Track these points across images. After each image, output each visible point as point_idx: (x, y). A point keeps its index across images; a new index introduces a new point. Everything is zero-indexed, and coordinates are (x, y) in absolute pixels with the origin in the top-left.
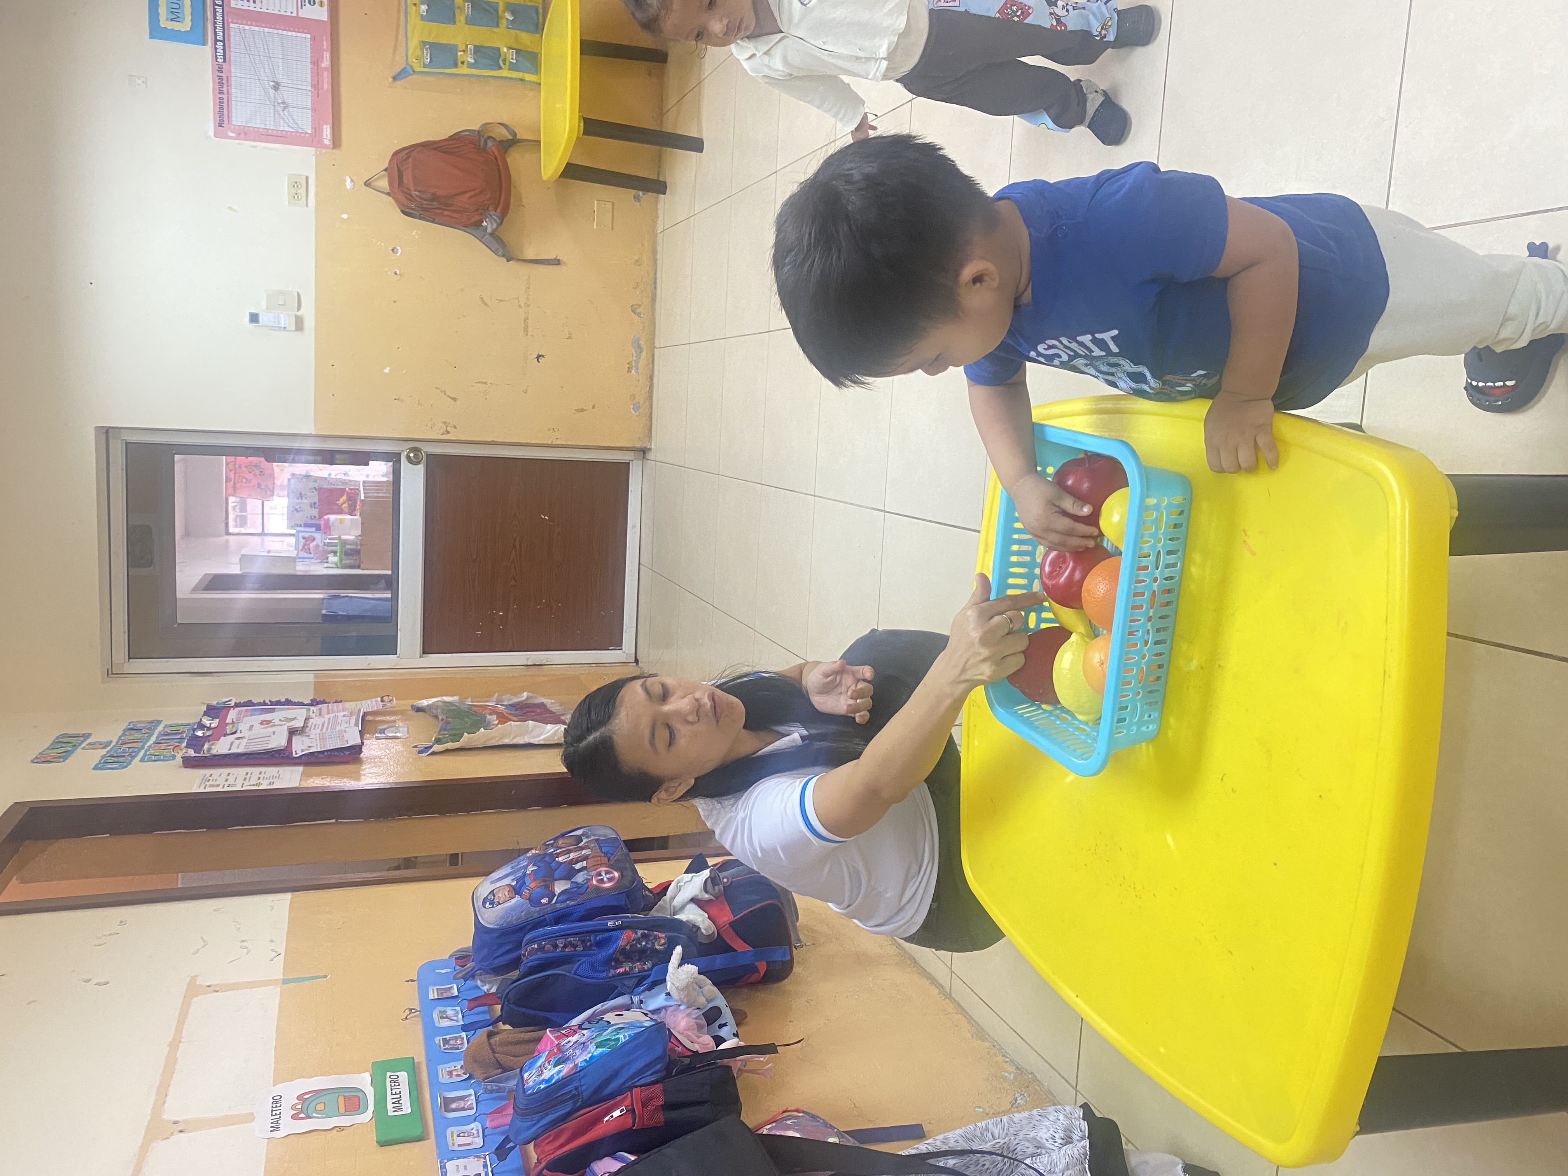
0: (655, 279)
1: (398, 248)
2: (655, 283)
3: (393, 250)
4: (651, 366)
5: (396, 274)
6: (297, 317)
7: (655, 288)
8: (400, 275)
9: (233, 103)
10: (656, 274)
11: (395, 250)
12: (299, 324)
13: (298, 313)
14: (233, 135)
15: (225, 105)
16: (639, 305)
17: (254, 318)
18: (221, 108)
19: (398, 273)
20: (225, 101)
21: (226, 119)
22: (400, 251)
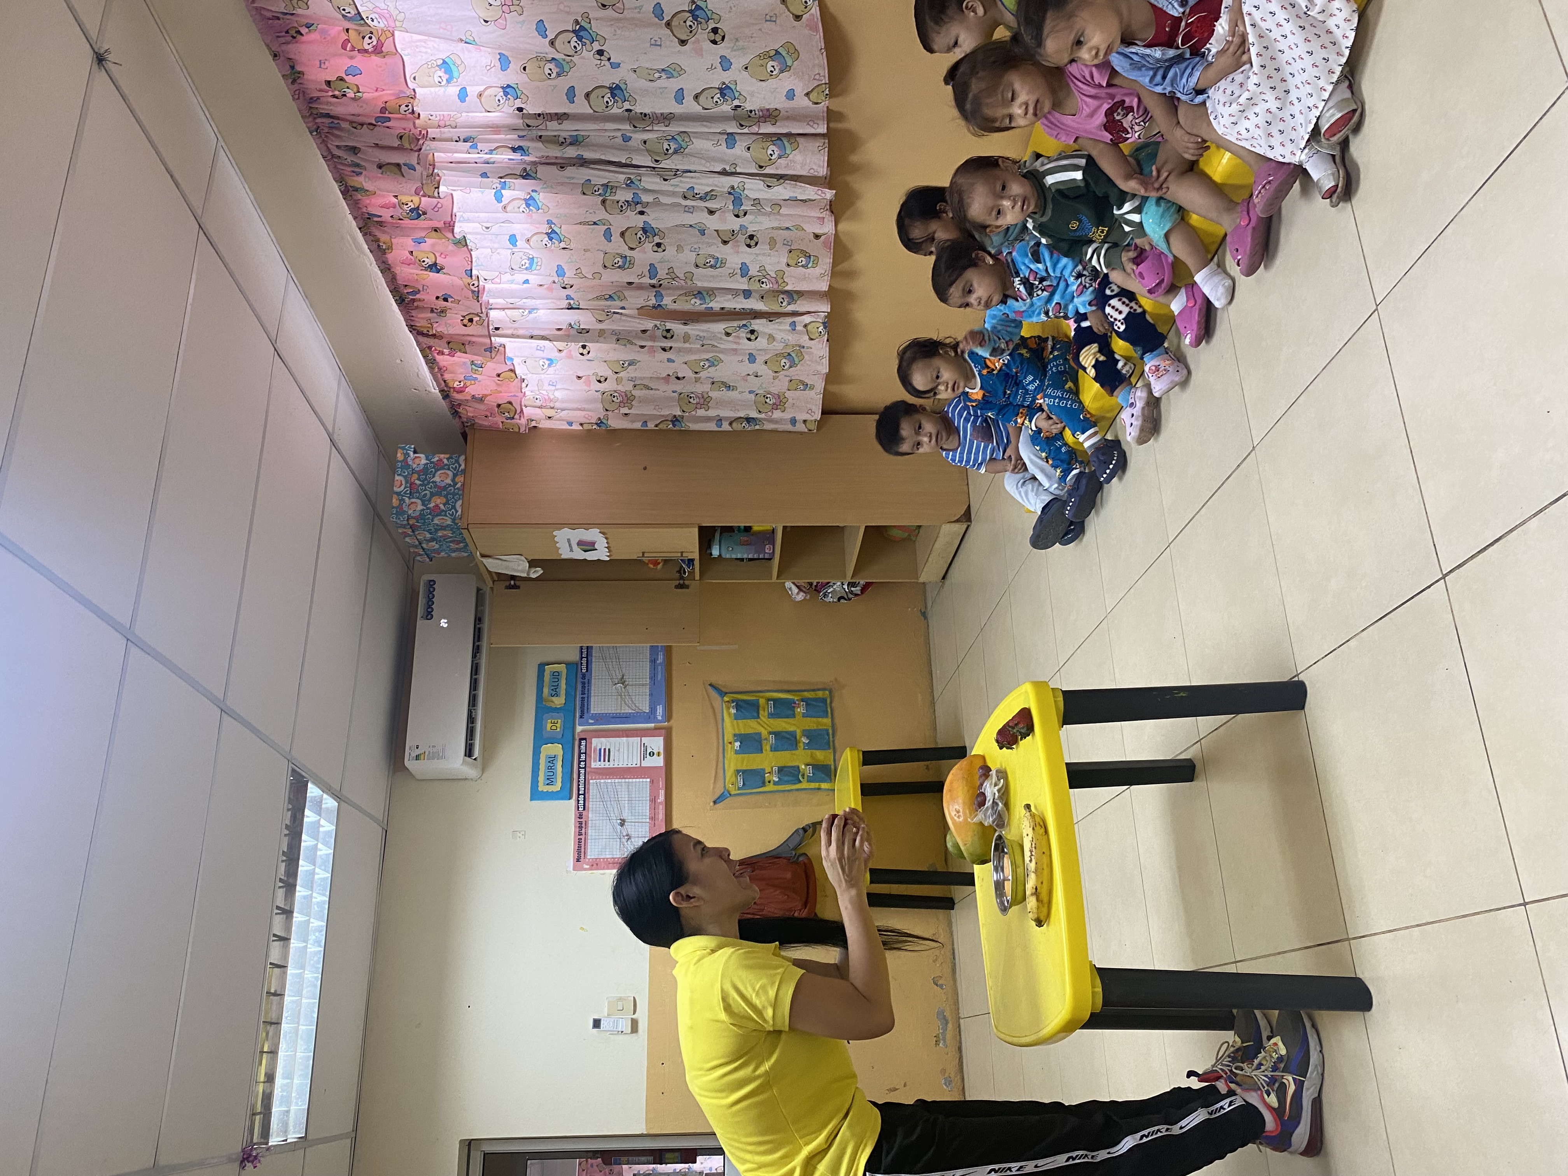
0: (953, 950)
2: (954, 953)
4: (958, 1037)
6: (632, 1020)
7: (954, 958)
9: (589, 841)
10: (953, 945)
12: (635, 1027)
13: (634, 1017)
14: (588, 867)
15: (583, 843)
16: (941, 977)
17: (597, 1024)
18: (580, 846)
20: (583, 841)
21: (582, 855)
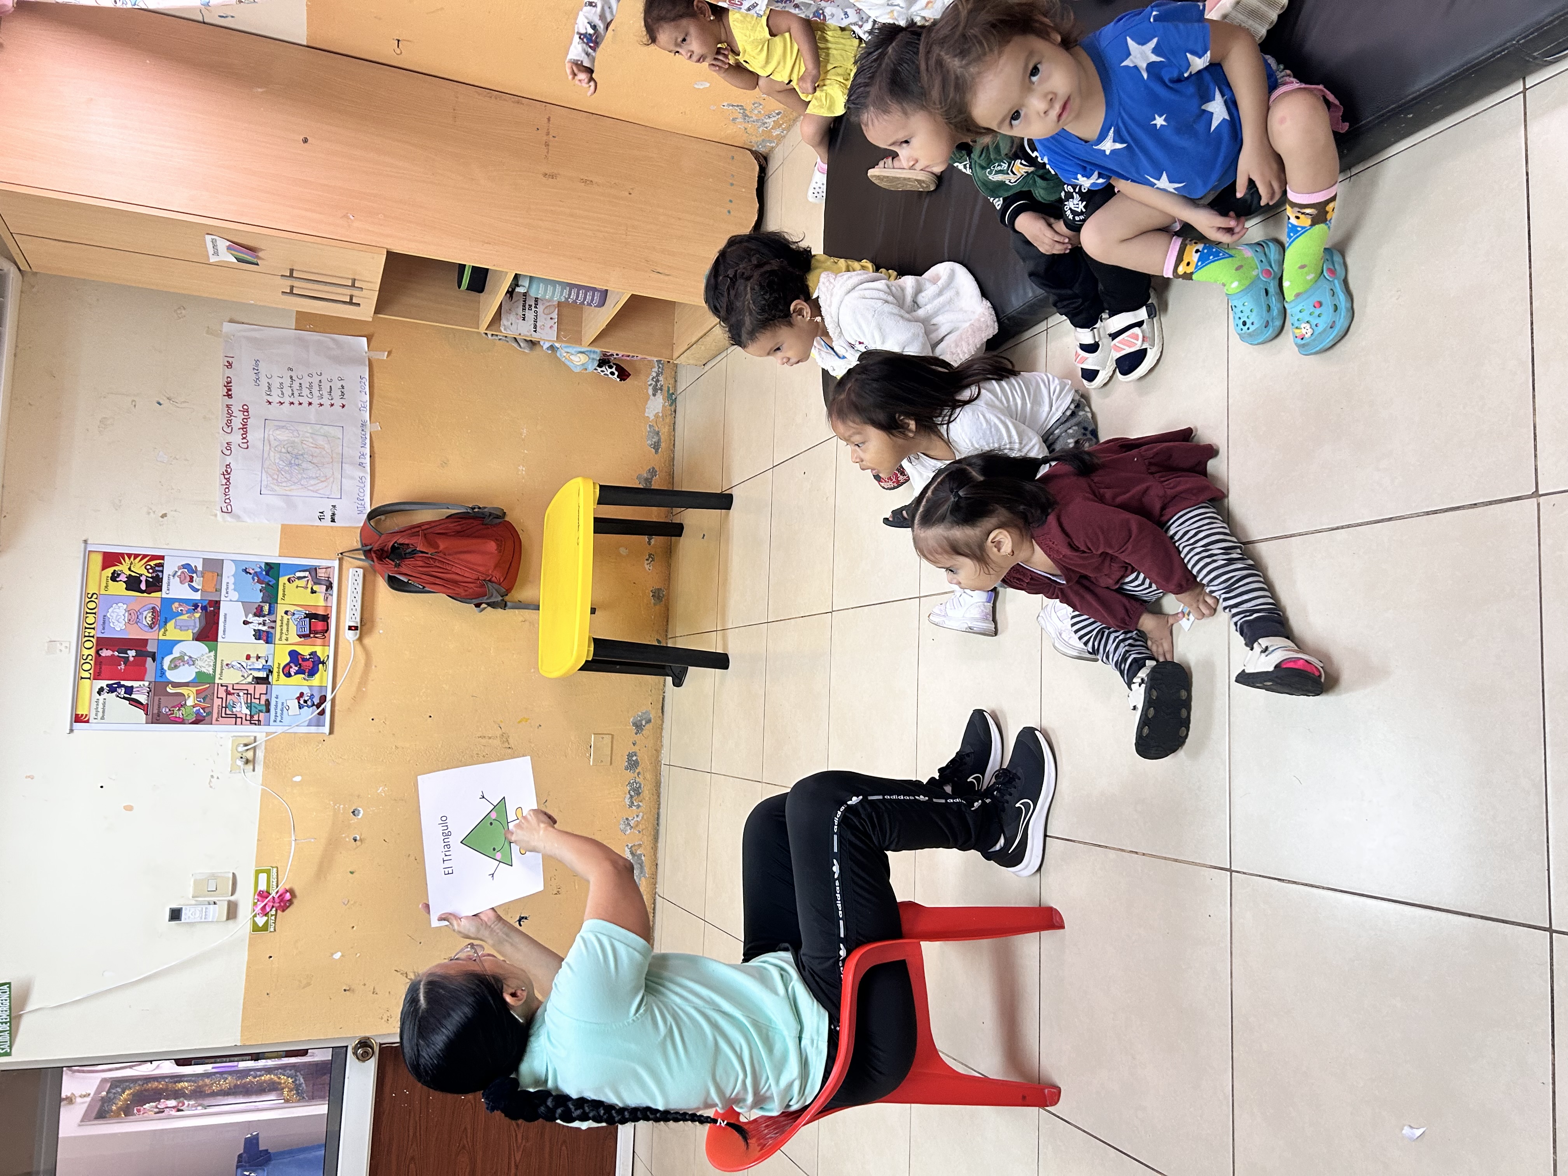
0: (658, 814)
1: (360, 809)
2: (658, 819)
3: (353, 812)
5: (355, 840)
6: (230, 903)
7: (658, 824)
8: (361, 840)
10: (659, 808)
11: (356, 812)
12: (232, 912)
13: (232, 898)
16: (640, 845)
17: (175, 915)
19: (358, 838)
22: (362, 812)
